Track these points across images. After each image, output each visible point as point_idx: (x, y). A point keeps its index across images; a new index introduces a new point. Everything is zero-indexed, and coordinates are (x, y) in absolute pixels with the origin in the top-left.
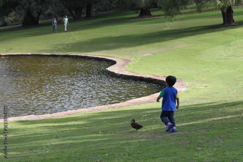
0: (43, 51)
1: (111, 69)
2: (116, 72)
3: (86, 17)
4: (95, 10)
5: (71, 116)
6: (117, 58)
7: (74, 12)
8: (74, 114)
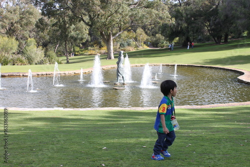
0: (195, 63)
1: (241, 78)
2: (244, 80)
3: (224, 42)
4: (230, 37)
5: (214, 108)
6: (245, 70)
7: (216, 39)
8: (216, 107)
